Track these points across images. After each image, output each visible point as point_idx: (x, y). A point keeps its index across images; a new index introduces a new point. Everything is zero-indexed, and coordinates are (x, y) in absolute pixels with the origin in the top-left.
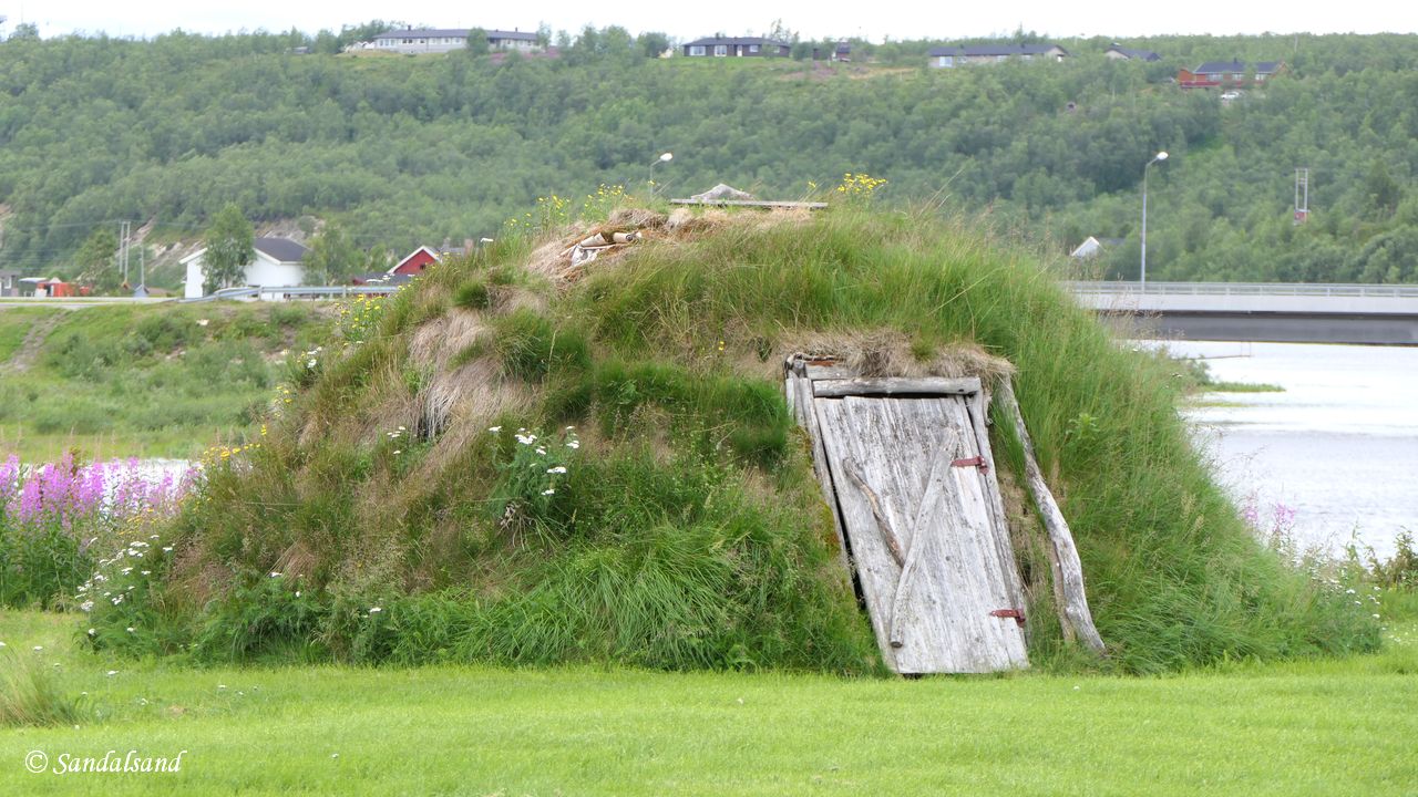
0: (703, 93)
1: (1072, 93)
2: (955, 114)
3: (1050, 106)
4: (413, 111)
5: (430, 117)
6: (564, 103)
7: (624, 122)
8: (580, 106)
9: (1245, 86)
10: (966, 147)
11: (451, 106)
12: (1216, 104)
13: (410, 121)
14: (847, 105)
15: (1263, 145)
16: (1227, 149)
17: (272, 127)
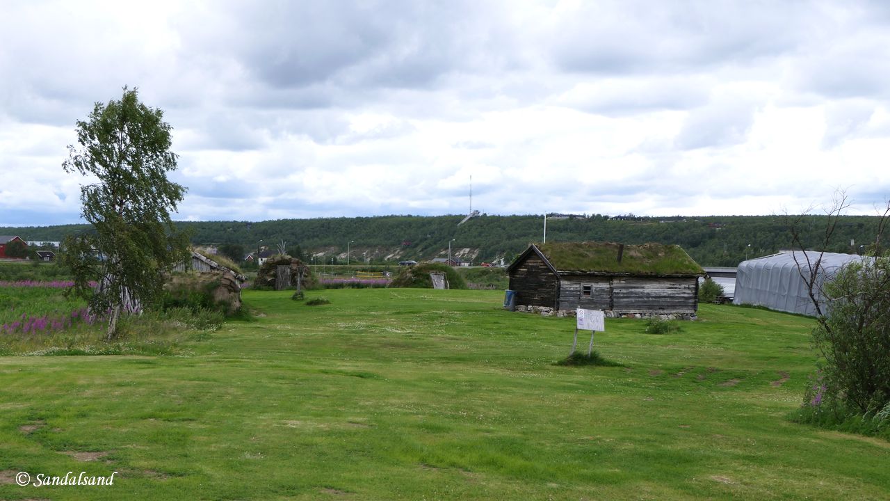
0: (615, 227)
1: (687, 228)
2: (664, 232)
3: (683, 230)
4: (558, 230)
5: (561, 232)
6: (588, 229)
7: (599, 233)
8: (590, 230)
9: (721, 227)
10: (665, 238)
11: (566, 229)
12: (715, 230)
13: (558, 233)
14: (642, 230)
15: (724, 238)
16: (716, 240)
17: (530, 234)
